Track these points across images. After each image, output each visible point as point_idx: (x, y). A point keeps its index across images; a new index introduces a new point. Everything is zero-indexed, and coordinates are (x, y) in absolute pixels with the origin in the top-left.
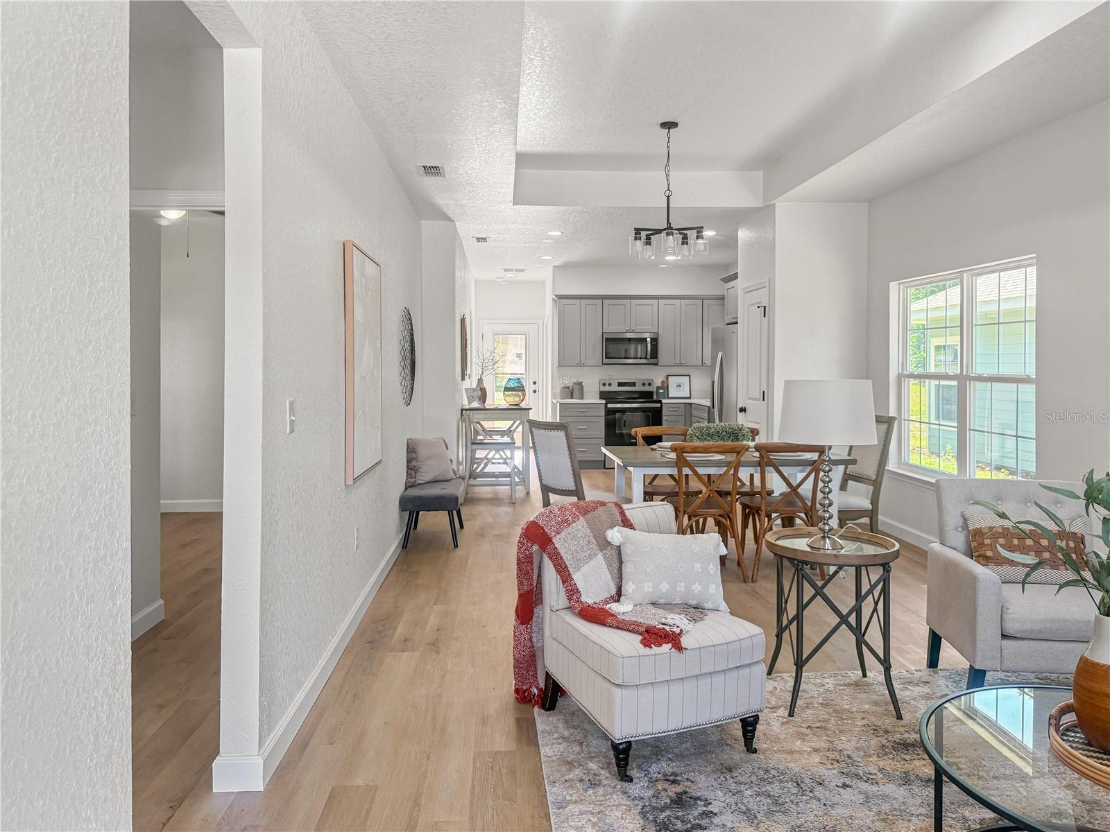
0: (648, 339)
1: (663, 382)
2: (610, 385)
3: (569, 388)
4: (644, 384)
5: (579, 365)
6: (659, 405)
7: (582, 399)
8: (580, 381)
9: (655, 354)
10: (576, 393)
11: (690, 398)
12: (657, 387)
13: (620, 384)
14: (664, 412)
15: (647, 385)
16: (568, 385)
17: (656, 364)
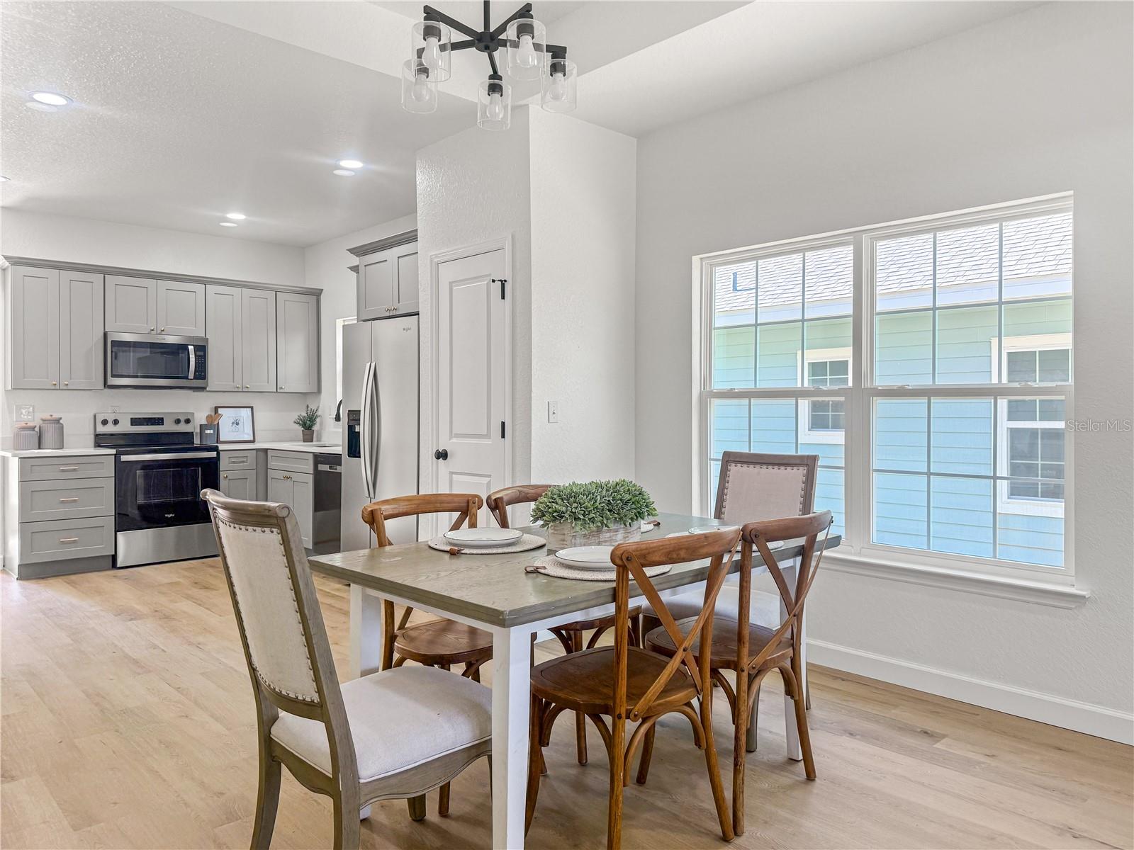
0: (191, 348)
1: (209, 417)
2: (116, 422)
3: (33, 428)
4: (178, 421)
5: (58, 388)
6: (214, 454)
7: (62, 447)
8: (56, 416)
9: (201, 372)
10: (48, 437)
11: (253, 441)
12: (201, 425)
13: (135, 422)
14: (223, 465)
15: (183, 422)
16: (31, 424)
17: (203, 389)
